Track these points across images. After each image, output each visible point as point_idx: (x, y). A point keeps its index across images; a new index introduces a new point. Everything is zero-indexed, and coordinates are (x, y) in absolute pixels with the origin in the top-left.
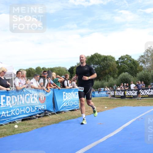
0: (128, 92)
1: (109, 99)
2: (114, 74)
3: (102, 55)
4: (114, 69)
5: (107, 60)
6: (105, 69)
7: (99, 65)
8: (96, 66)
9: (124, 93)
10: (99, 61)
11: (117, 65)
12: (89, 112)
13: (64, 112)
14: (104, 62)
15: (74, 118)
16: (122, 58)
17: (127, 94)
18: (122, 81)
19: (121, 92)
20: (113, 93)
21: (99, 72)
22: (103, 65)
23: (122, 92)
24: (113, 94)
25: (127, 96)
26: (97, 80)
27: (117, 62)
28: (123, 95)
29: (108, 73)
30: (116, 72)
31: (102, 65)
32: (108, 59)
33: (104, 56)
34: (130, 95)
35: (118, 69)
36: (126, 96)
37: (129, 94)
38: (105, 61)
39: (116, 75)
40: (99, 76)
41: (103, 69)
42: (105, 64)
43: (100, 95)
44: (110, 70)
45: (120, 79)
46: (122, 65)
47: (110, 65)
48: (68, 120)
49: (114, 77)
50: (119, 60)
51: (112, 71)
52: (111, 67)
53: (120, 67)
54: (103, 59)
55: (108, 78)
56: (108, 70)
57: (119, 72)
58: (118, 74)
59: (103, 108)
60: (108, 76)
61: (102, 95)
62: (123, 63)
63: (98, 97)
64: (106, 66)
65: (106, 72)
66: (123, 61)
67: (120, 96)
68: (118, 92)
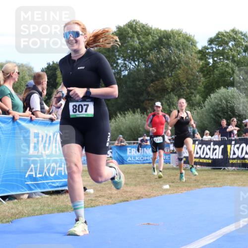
0: (238, 148)
1: (173, 169)
2: (192, 93)
3: (153, 28)
4: (191, 77)
5: (168, 46)
6: (163, 76)
7: (143, 61)
8: (132, 66)
9: (225, 152)
10: (142, 49)
11: (201, 63)
12: (111, 197)
14: (159, 51)
15: (63, 211)
16: (219, 39)
17: (234, 154)
18: (217, 115)
19: (212, 147)
21: (141, 83)
22: (155, 62)
23: (217, 147)
25: (235, 161)
26: (134, 112)
27: (203, 54)
28: (220, 157)
29: (173, 90)
30: (196, 86)
31: (151, 61)
32: (172, 41)
33: (161, 31)
34: (244, 158)
35: (204, 76)
36: (231, 161)
37: (238, 153)
38: (164, 50)
39: (198, 96)
40: (142, 98)
41: (156, 77)
42: (164, 59)
43: (142, 158)
44: (179, 79)
45: (209, 109)
46: (218, 63)
47: (180, 62)
48: (41, 214)
49: (191, 102)
50: (209, 46)
51: (184, 83)
52: (180, 68)
53: (211, 68)
54: (155, 43)
55: (171, 105)
56: (172, 78)
57: (208, 86)
58: (204, 92)
59: (154, 189)
60: (170, 100)
61: (149, 156)
62: (221, 57)
63: (136, 163)
64: (165, 64)
65: (165, 83)
66: (221, 48)
67: (210, 161)
68: (204, 146)
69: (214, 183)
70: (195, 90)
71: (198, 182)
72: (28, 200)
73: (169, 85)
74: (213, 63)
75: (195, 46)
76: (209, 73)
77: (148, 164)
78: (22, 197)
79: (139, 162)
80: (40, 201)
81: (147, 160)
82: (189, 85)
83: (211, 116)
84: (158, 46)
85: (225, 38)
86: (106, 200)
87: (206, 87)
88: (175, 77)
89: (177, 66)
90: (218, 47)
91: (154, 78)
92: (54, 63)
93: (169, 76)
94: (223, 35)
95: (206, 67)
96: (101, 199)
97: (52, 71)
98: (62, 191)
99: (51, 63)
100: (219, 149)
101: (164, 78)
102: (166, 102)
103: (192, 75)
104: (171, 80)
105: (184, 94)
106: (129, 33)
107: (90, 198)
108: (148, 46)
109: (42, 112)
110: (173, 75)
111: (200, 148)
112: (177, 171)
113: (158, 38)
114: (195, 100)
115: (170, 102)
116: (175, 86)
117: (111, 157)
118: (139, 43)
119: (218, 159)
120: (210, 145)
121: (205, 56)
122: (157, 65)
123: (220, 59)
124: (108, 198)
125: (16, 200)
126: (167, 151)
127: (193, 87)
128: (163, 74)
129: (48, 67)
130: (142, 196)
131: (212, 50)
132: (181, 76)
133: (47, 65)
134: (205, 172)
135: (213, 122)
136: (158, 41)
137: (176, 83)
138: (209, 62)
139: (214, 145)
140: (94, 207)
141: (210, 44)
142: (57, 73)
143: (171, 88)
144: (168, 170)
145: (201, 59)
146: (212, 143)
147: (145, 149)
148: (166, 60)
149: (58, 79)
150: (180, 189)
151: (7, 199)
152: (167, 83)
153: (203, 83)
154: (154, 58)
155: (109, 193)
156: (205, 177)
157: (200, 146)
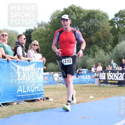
1: (97, 86)
2: (106, 44)
4: (105, 35)
10: (78, 21)
11: (111, 27)
12: (63, 103)
13: (17, 104)
15: (36, 111)
19: (118, 74)
20: (105, 76)
22: (86, 27)
23: (121, 74)
24: (105, 79)
27: (112, 22)
30: (109, 40)
35: (113, 35)
39: (110, 46)
42: (90, 25)
43: (79, 81)
44: (99, 37)
45: (116, 53)
46: (120, 27)
47: (99, 27)
48: (24, 113)
49: (106, 49)
50: (115, 18)
51: (102, 39)
52: (100, 30)
53: (117, 30)
54: (85, 17)
55: (95, 51)
56: (95, 36)
57: (116, 40)
58: (113, 43)
59: (86, 98)
60: (94, 48)
61: (83, 80)
62: (122, 24)
63: (76, 84)
64: (91, 29)
65: (91, 39)
66: (122, 19)
67: (117, 82)
68: (114, 73)
69: (120, 94)
70: (108, 42)
71: (111, 93)
72: (17, 105)
73: (94, 40)
74: (118, 28)
75: (108, 18)
76: (116, 33)
77: (83, 84)
78: (13, 104)
79: (78, 83)
80: (24, 105)
81: (82, 82)
82: (105, 40)
83: (117, 57)
84: (87, 18)
85: (124, 14)
86: (60, 104)
87: (114, 41)
88: (97, 35)
89: (98, 29)
90: (120, 19)
91: (85, 36)
92: (29, 29)
93: (93, 35)
94: (123, 12)
95: (114, 30)
96: (57, 104)
97: (28, 34)
98: (36, 100)
99: (28, 29)
100: (122, 75)
101: (91, 36)
102: (92, 50)
103: (106, 34)
104: (95, 37)
105: (102, 45)
106: (70, 12)
107: (51, 104)
108: (81, 19)
109: (23, 56)
110: (95, 34)
111: (111, 75)
112: (99, 88)
113: (87, 14)
114: (108, 48)
115: (94, 49)
116: (97, 41)
117: (62, 81)
118: (76, 17)
119: (122, 80)
120: (117, 73)
121: (113, 24)
122: (87, 29)
123: (121, 25)
124: (61, 104)
125: (10, 105)
126: (93, 76)
127: (107, 41)
128: (90, 34)
129: (26, 32)
130: (80, 102)
131: (117, 20)
132: (100, 35)
133: (26, 31)
134: (114, 88)
135: (118, 60)
136: (87, 16)
137: (97, 39)
138: (116, 27)
139: (119, 73)
140: (53, 108)
141: (116, 17)
142: (31, 35)
143: (95, 42)
144: (94, 87)
145: (111, 25)
146: (118, 72)
147: (81, 76)
148: (92, 26)
149: (32, 38)
150: (101, 98)
151: (5, 105)
152: (92, 39)
153: (112, 39)
154: (85, 25)
155: (62, 101)
156: (114, 91)
157: (111, 73)
